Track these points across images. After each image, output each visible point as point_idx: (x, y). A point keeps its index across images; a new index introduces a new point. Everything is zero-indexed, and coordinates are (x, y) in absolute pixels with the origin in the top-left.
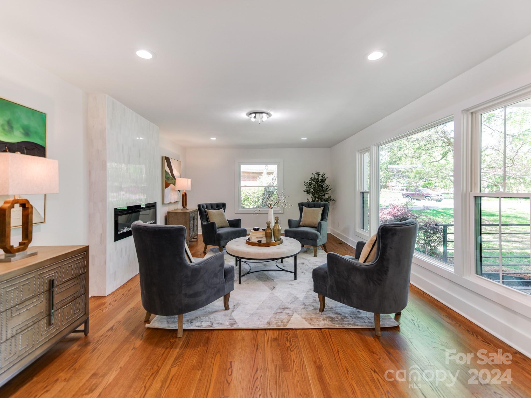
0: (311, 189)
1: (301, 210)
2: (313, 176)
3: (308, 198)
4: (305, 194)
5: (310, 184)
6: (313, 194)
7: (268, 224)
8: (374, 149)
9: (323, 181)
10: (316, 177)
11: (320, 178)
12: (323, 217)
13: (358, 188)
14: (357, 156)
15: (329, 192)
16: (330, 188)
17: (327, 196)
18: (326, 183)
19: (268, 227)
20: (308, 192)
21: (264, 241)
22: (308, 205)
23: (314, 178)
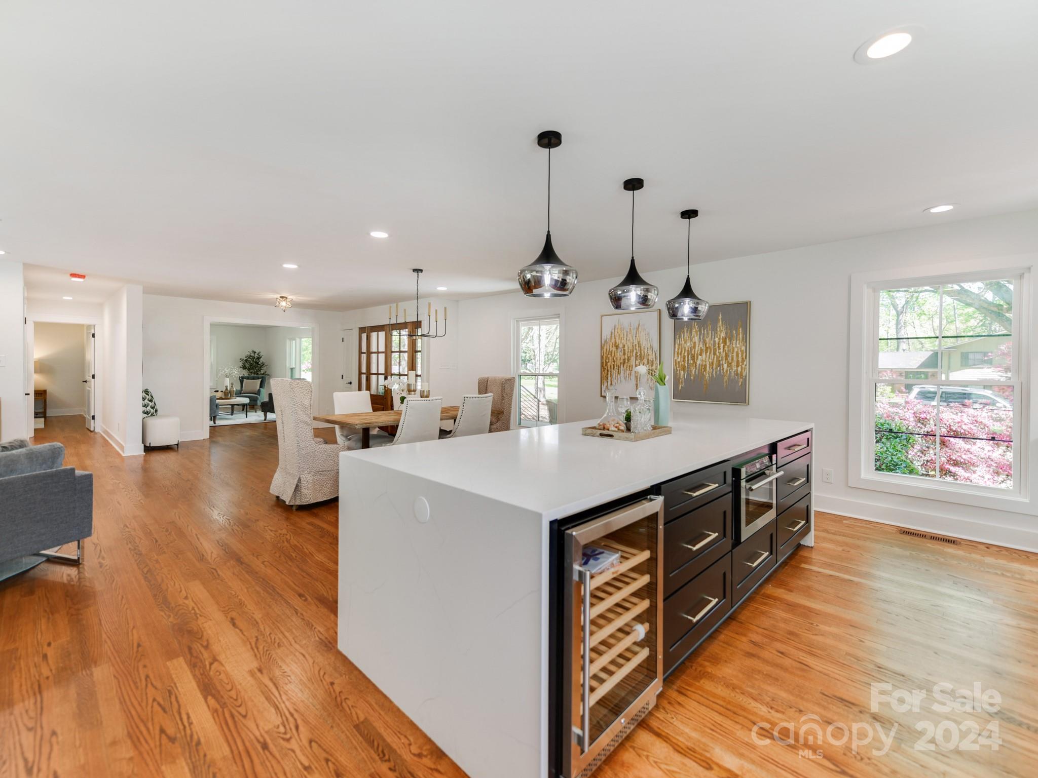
0: (247, 365)
1: (242, 382)
2: (249, 354)
3: (245, 373)
4: (241, 369)
5: (246, 360)
6: (249, 370)
7: (226, 387)
8: (298, 340)
9: (259, 358)
10: (253, 355)
11: (256, 355)
12: (261, 386)
13: (288, 365)
14: (288, 342)
15: (265, 368)
16: (266, 364)
17: (262, 372)
18: (261, 360)
19: (227, 389)
20: (244, 367)
21: (223, 397)
22: (248, 378)
23: (251, 356)
